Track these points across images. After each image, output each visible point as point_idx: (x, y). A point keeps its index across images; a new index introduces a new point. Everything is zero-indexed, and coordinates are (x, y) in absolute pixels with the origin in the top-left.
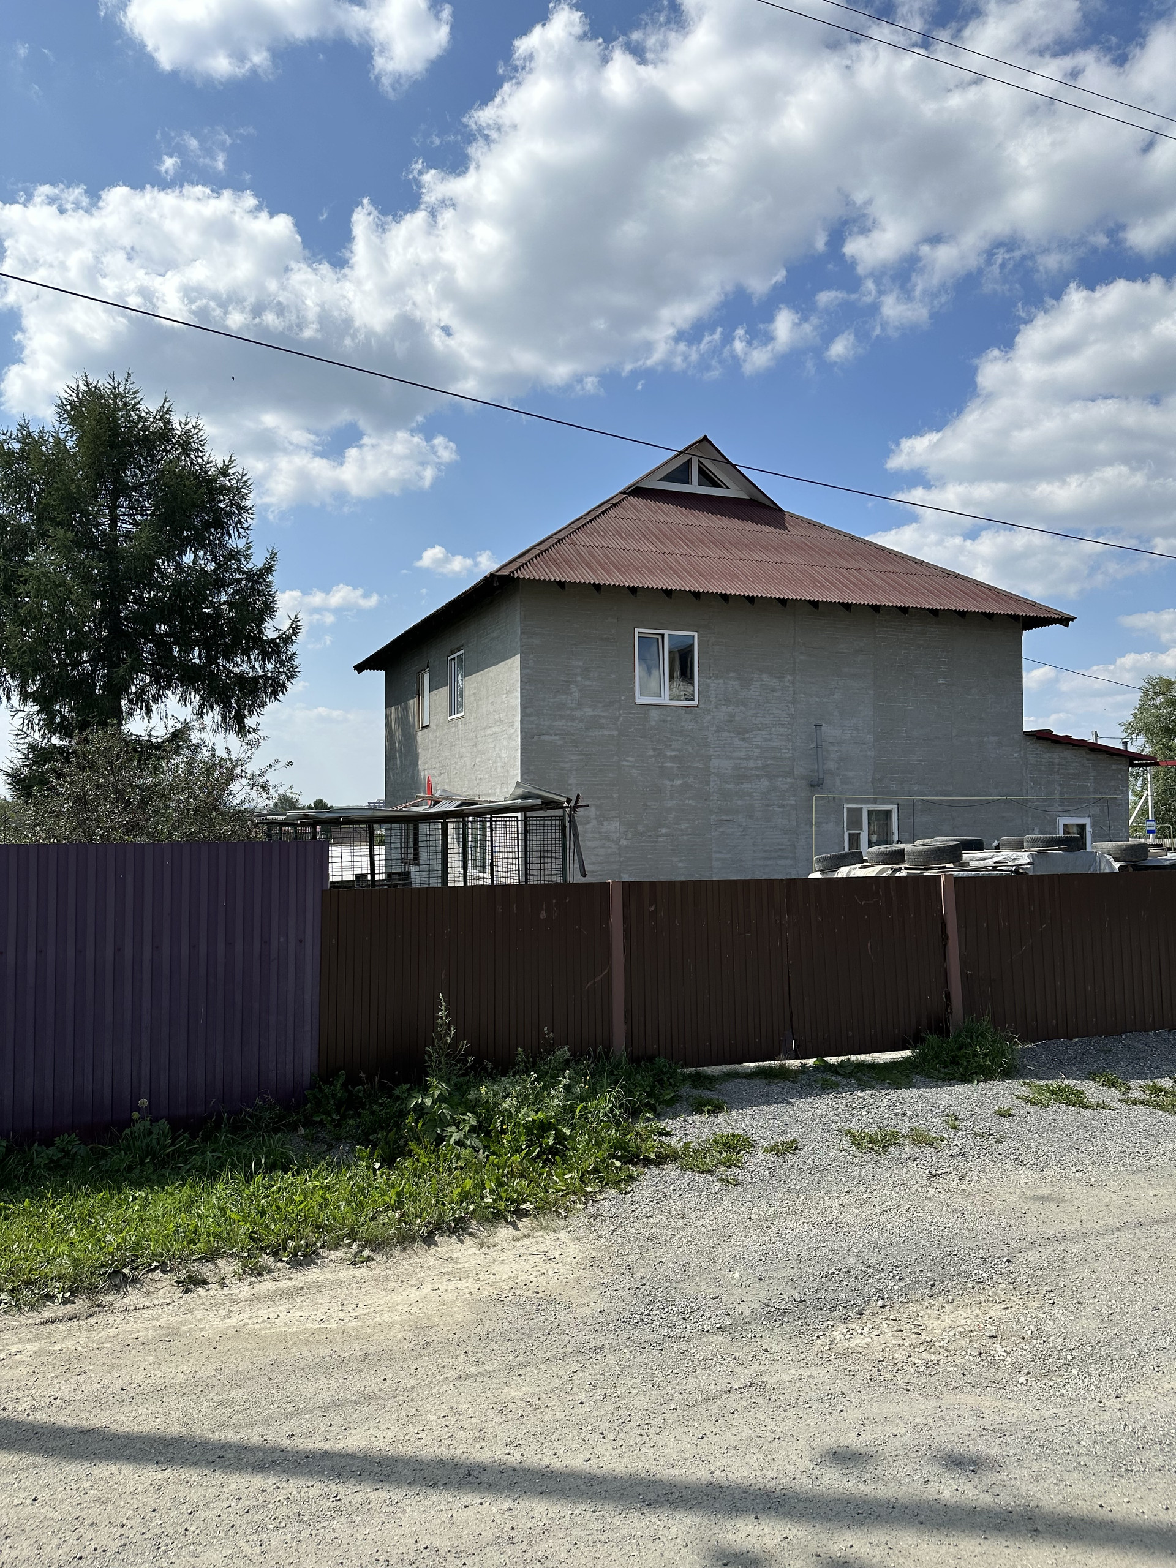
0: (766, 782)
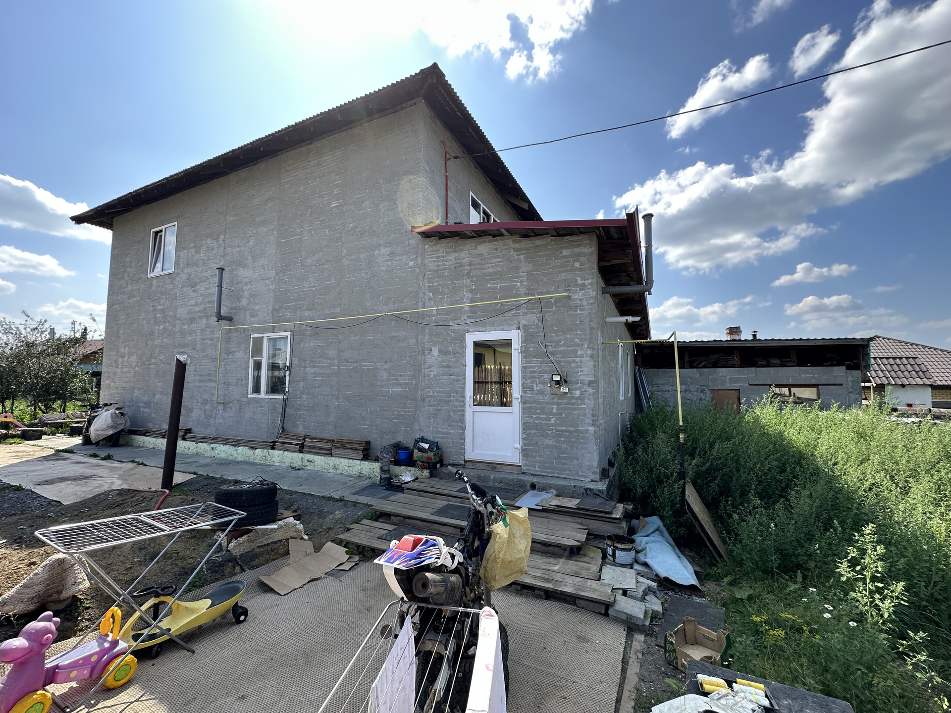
0: (204, 321)
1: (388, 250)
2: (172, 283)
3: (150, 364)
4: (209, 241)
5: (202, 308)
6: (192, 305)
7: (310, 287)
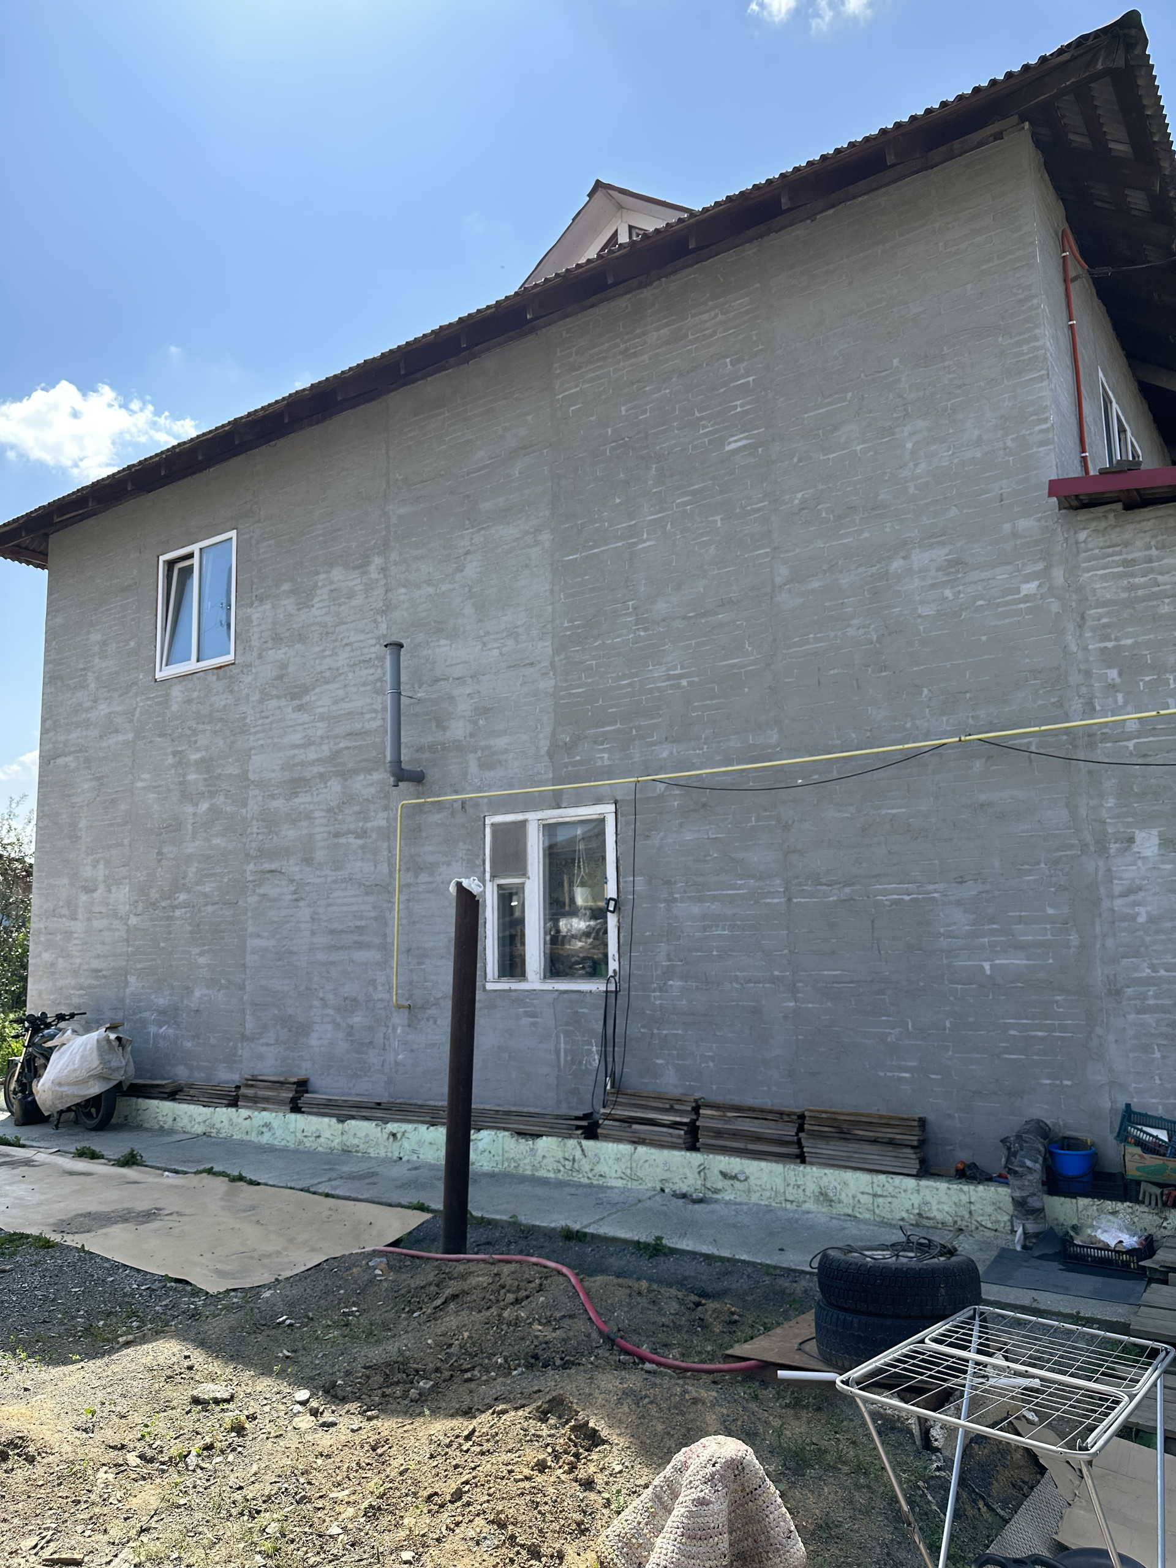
0: (335, 786)
1: (941, 554)
2: (231, 692)
3: (174, 908)
4: (337, 574)
5: (325, 750)
6: (297, 746)
7: (669, 678)
